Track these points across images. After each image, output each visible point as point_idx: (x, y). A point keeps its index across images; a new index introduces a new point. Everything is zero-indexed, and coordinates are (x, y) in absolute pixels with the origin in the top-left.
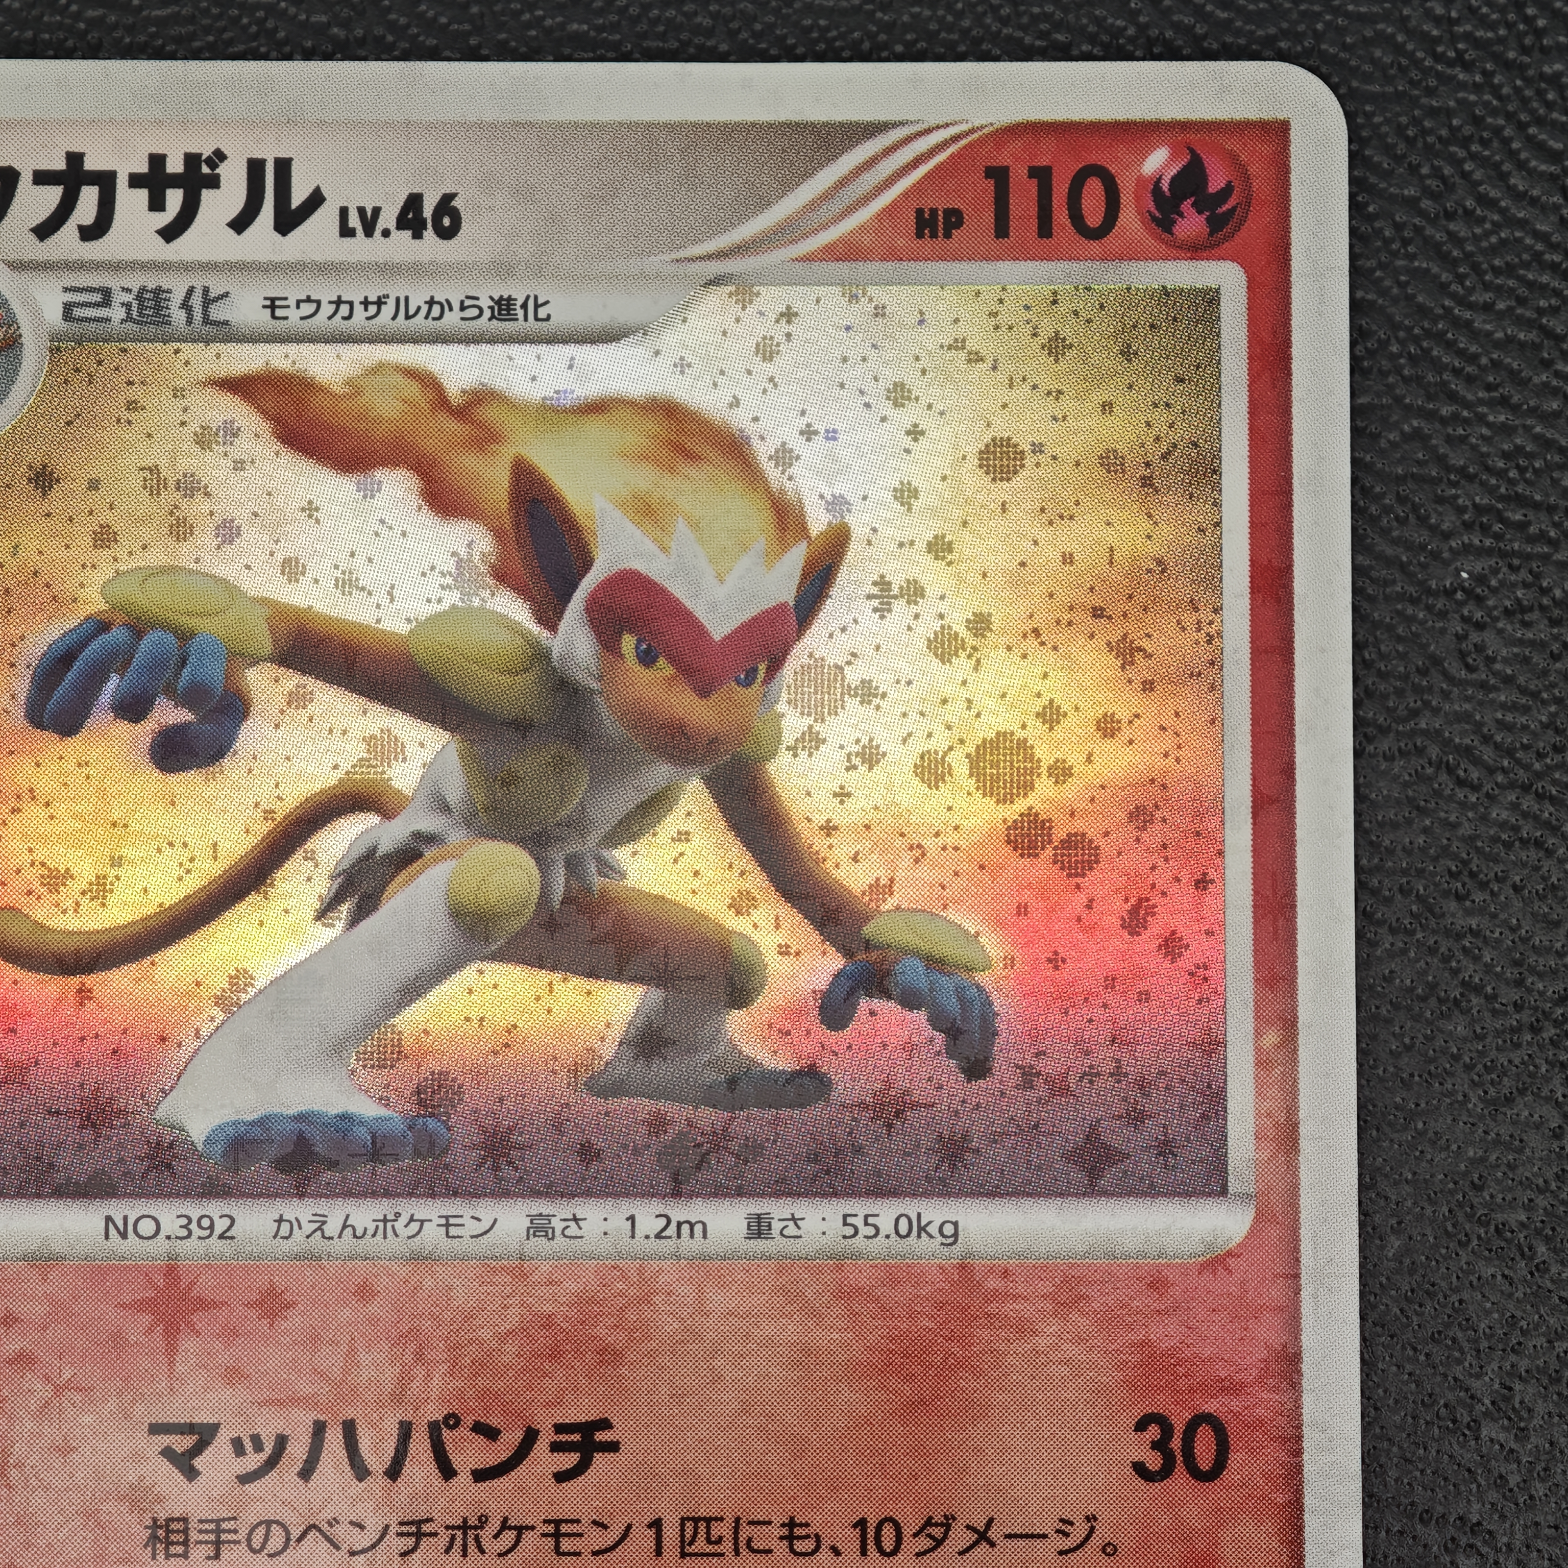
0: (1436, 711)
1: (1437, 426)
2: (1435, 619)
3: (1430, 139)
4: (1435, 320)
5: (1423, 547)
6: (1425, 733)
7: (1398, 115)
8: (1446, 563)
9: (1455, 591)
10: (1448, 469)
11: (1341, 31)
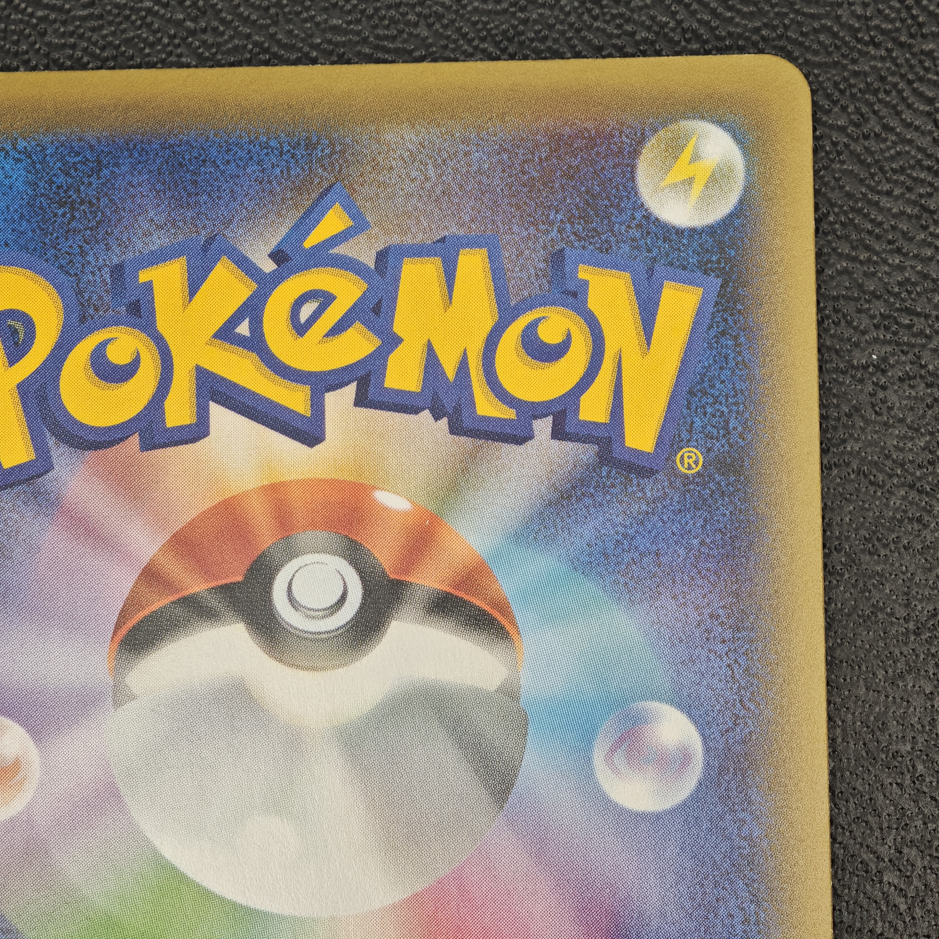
0: (857, 440)
1: (859, 266)
2: (857, 383)
3: (854, 90)
4: (856, 202)
5: (849, 340)
6: (851, 453)
7: (834, 75)
8: (863, 350)
9: (869, 366)
10: (864, 292)
11: (800, 24)
